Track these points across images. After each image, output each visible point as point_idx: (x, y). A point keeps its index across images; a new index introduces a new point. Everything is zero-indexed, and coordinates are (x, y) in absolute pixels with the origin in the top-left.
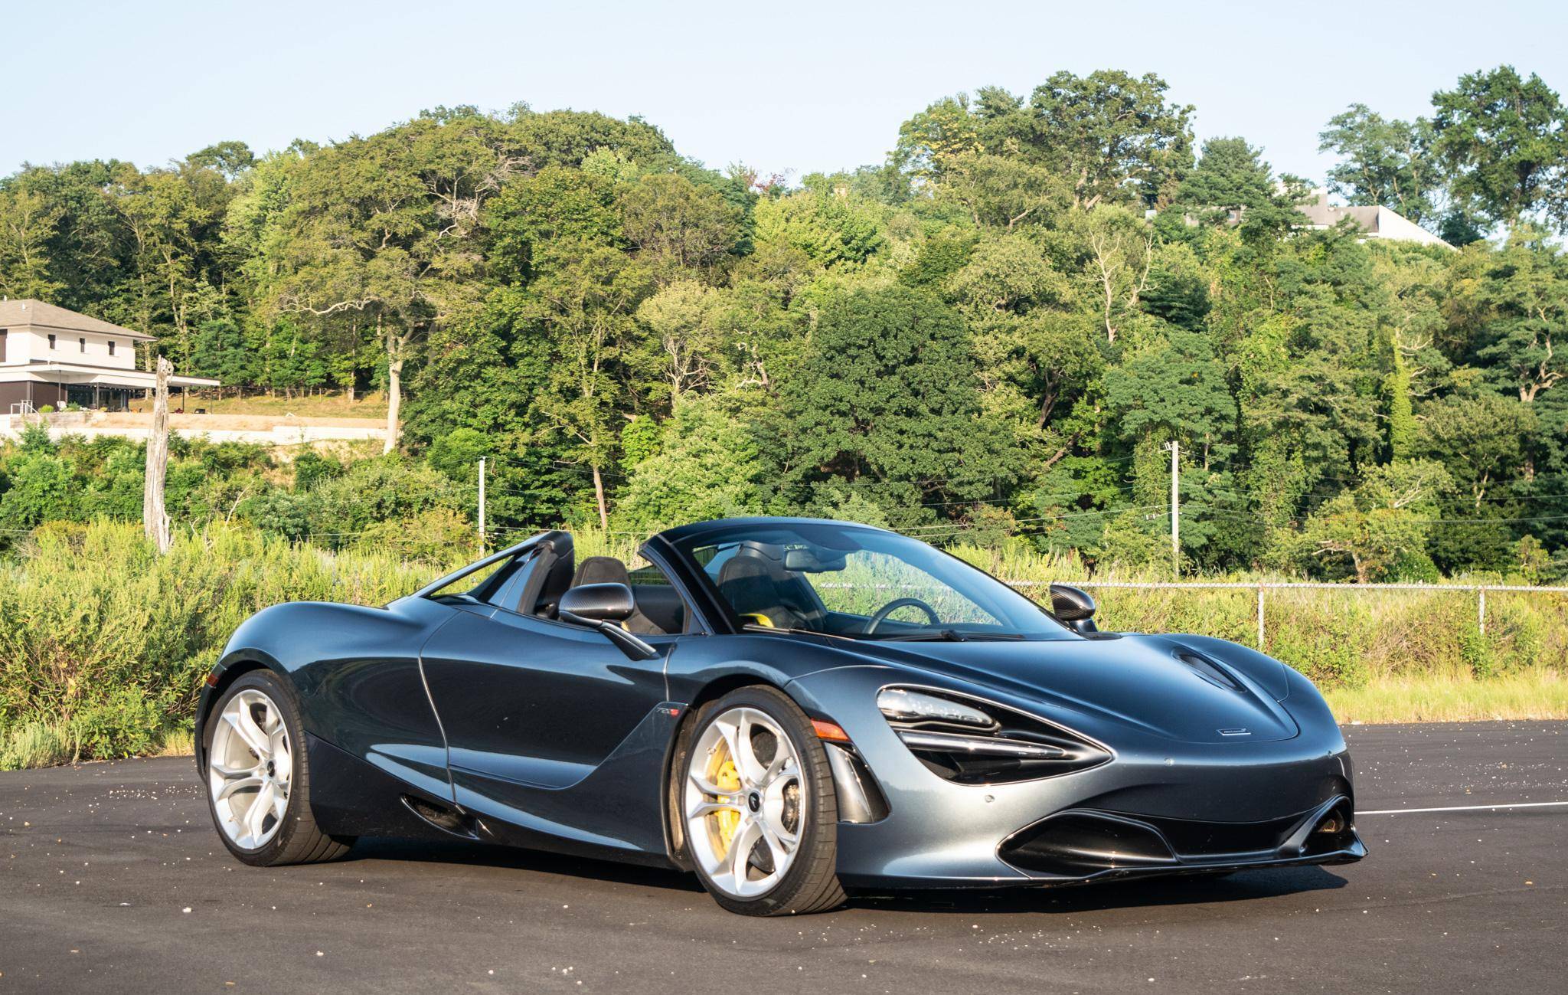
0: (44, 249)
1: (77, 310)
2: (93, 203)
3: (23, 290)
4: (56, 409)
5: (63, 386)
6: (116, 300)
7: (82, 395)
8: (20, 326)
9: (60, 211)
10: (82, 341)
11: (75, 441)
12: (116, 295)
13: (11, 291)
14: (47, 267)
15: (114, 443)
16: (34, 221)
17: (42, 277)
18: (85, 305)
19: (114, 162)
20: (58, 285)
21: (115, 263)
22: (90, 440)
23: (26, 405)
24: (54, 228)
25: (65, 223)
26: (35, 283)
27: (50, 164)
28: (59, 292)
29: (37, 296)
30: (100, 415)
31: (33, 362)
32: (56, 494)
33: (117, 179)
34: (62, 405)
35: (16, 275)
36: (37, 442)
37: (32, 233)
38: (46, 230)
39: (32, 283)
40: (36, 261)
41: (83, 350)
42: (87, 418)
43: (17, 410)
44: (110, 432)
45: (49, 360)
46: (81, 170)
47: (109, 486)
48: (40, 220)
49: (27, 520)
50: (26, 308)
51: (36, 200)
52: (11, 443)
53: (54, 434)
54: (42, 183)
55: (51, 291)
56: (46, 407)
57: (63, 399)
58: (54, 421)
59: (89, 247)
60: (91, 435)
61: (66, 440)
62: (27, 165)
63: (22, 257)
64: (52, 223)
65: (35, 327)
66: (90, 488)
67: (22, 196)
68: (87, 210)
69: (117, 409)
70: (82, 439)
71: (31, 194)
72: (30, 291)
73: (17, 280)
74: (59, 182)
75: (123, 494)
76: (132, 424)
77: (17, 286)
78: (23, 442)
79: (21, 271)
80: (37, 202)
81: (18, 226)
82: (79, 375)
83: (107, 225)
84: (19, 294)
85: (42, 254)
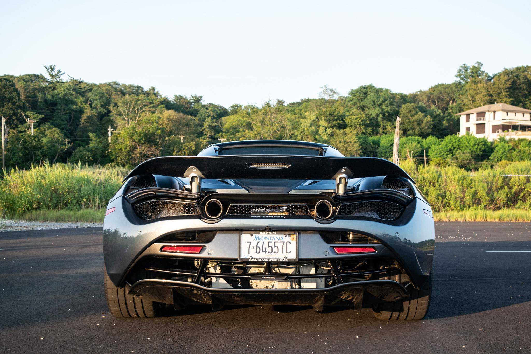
0: (508, 90)
1: (516, 105)
2: (521, 77)
3: (502, 101)
4: (508, 131)
5: (510, 125)
6: (527, 102)
7: (515, 128)
8: (499, 110)
9: (512, 80)
10: (516, 113)
11: (512, 140)
12: (528, 101)
13: (499, 101)
14: (508, 95)
15: (523, 140)
16: (505, 83)
17: (506, 97)
18: (519, 104)
19: (527, 66)
20: (511, 99)
21: (527, 92)
22: (516, 139)
23: (500, 131)
24: (510, 84)
25: (514, 83)
26: (505, 99)
27: (511, 68)
28: (512, 101)
29: (506, 102)
30: (520, 133)
31: (503, 119)
32: (505, 153)
33: (528, 70)
34: (510, 130)
35: (501, 97)
36: (502, 140)
37: (505, 86)
38: (508, 85)
39: (504, 99)
40: (506, 93)
41: (516, 116)
42: (516, 133)
43: (498, 132)
44: (522, 137)
45: (506, 119)
46: (518, 69)
47: (520, 151)
48: (507, 82)
49: (498, 160)
50: (500, 105)
51: (506, 77)
52: (496, 140)
53: (507, 138)
54: (507, 73)
55: (509, 101)
56: (506, 131)
57: (510, 129)
58: (508, 135)
59: (520, 88)
60: (516, 138)
61: (510, 140)
62: (505, 68)
63: (502, 92)
64: (510, 83)
65: (503, 110)
66: (515, 152)
67: (502, 77)
68: (519, 79)
69: (525, 131)
70: (514, 139)
71: (504, 76)
72: (504, 101)
73: (501, 98)
74: (512, 72)
75: (523, 153)
76: (528, 135)
77: (501, 100)
78: (499, 141)
79: (501, 96)
80: (506, 78)
81: (501, 84)
82: (515, 122)
83: (523, 83)
84: (501, 102)
85: (507, 92)
